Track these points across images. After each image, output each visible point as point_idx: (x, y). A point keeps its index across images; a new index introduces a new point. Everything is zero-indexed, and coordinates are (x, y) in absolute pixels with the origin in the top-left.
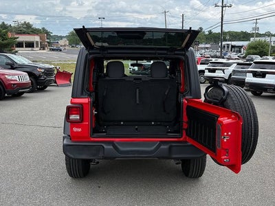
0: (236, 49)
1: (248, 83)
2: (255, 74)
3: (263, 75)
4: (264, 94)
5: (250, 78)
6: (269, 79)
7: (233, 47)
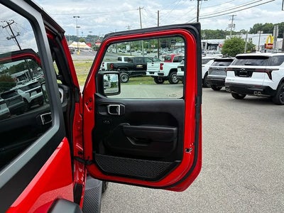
0: (212, 47)
1: (228, 84)
2: (239, 73)
3: (248, 73)
4: (247, 96)
5: (231, 78)
6: (258, 78)
7: (209, 45)
